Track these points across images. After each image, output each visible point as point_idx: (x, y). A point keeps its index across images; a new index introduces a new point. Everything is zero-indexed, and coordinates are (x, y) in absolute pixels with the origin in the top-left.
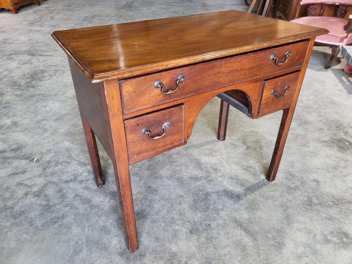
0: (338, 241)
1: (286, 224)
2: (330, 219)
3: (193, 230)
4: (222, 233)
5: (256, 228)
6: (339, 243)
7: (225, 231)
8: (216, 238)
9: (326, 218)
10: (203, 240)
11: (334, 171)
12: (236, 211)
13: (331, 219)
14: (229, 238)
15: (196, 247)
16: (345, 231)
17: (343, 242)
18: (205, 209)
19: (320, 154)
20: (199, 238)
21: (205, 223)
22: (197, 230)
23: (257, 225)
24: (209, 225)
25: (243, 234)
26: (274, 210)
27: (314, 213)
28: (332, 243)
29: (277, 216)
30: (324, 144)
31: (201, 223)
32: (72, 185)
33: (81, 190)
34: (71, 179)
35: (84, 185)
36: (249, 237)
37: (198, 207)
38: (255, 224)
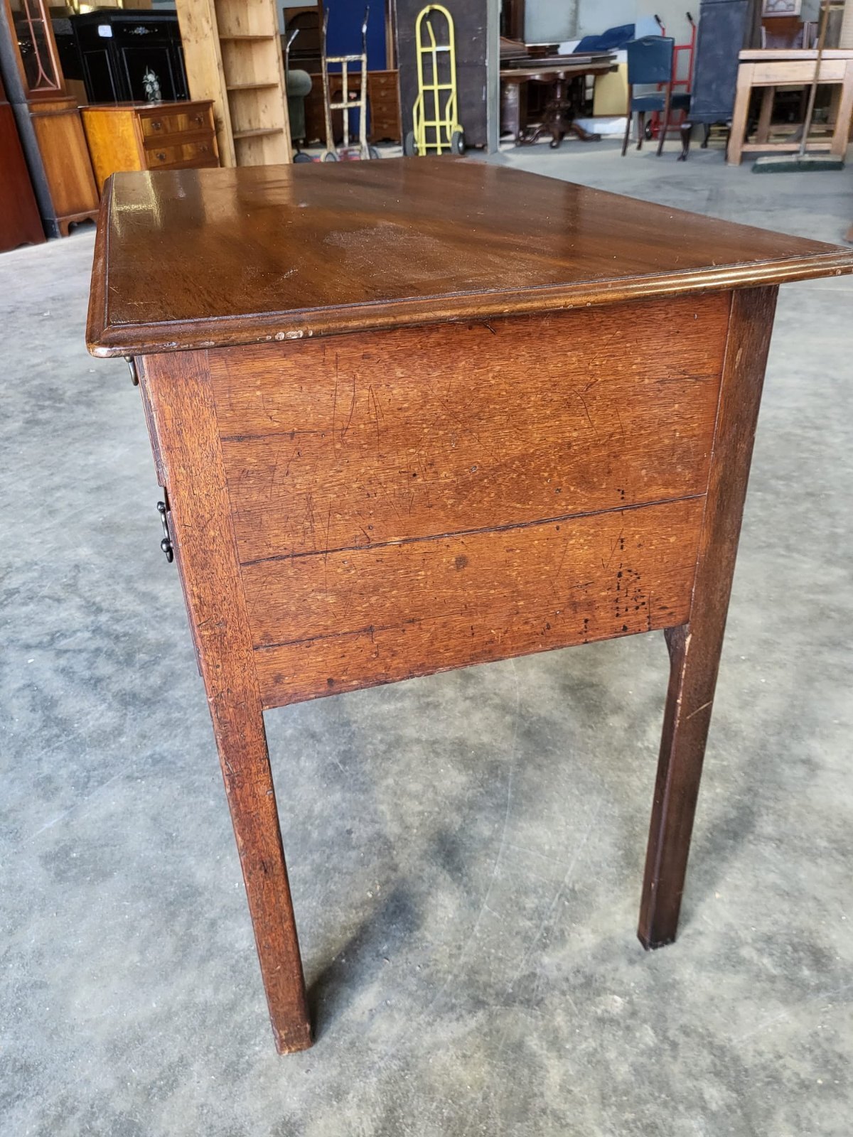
0: (775, 971)
1: (609, 881)
2: (785, 895)
5: (497, 872)
6: (775, 977)
7: (386, 860)
8: (346, 873)
9: (775, 888)
12: (459, 809)
13: (792, 894)
14: (387, 881)
16: (821, 944)
17: (790, 980)
18: (363, 783)
21: (338, 823)
23: (503, 863)
24: (347, 831)
26: (593, 830)
28: (747, 971)
29: (594, 848)
32: (32, 658)
33: (49, 674)
34: (41, 643)
35: (62, 662)
36: (457, 894)
37: (347, 774)
38: (499, 858)
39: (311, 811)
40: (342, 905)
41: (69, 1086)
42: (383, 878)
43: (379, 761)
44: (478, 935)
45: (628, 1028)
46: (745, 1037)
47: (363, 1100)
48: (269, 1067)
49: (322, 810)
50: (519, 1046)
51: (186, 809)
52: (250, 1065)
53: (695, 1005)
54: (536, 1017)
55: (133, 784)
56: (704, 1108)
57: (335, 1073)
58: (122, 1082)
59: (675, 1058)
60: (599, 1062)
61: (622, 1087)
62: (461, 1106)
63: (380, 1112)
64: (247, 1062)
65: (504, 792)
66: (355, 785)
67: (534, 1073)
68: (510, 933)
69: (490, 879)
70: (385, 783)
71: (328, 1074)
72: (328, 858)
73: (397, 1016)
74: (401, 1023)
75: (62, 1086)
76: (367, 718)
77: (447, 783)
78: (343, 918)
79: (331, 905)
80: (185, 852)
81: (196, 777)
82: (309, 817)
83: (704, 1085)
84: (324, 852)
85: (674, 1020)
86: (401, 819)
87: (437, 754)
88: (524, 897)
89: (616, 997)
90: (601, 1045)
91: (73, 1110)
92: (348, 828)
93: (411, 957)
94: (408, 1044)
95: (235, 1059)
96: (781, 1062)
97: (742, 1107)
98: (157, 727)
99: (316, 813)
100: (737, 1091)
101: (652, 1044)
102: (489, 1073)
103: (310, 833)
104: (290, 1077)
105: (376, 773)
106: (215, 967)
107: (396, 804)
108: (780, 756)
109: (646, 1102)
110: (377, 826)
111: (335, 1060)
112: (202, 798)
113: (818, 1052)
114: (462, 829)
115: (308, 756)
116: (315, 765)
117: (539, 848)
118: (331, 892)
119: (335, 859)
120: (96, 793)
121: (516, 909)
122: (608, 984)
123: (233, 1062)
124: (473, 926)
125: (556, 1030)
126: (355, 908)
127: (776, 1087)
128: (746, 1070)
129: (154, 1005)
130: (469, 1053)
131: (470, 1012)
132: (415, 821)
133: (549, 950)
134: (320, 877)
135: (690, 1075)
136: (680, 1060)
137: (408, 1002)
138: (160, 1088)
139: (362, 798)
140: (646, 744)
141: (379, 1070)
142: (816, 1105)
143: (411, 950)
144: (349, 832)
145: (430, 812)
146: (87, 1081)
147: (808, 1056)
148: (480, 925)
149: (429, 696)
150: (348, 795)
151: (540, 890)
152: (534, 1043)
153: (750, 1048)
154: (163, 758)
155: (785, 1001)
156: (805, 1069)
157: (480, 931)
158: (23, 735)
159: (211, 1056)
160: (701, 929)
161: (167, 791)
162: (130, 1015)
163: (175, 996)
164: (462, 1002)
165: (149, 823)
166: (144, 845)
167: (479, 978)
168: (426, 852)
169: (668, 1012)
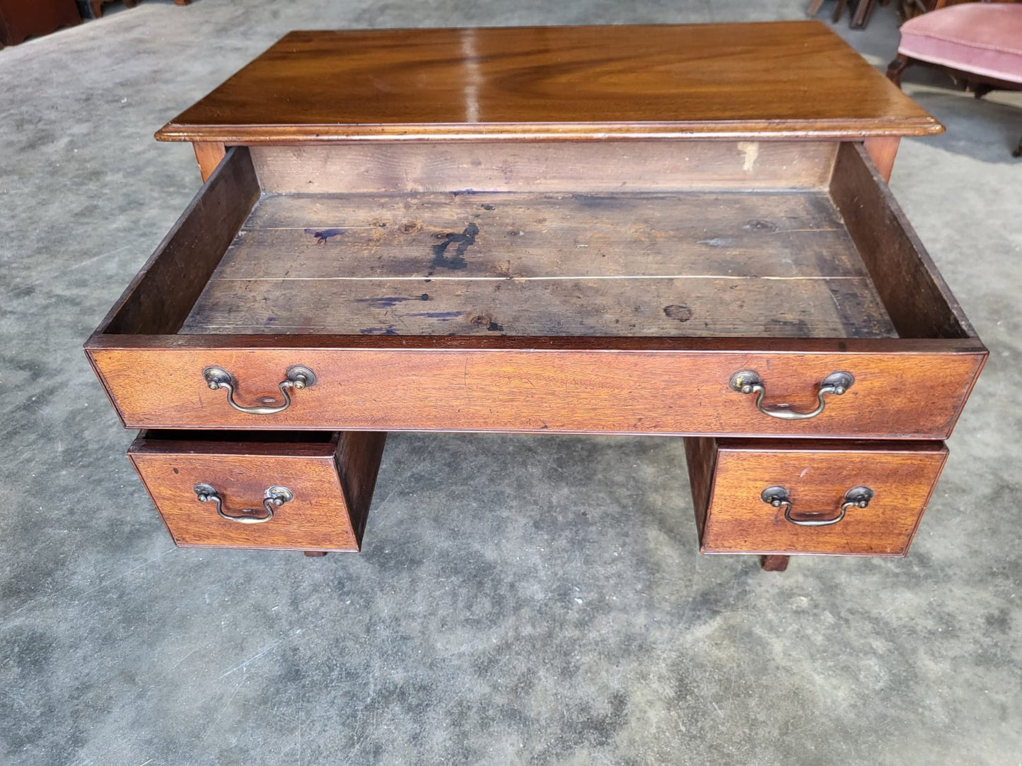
0: (897, 570)
3: (543, 521)
4: (611, 532)
6: (897, 574)
7: (618, 530)
10: (562, 543)
12: (656, 491)
14: (624, 545)
15: (542, 556)
17: (907, 574)
18: (580, 480)
20: (553, 539)
22: (553, 523)
25: (661, 539)
28: (880, 572)
31: (565, 509)
36: (676, 547)
37: (566, 474)
39: (550, 502)
40: (599, 563)
41: (459, 694)
42: (621, 542)
43: (586, 463)
44: (700, 571)
45: (815, 615)
46: (888, 611)
47: (661, 678)
48: (590, 667)
49: (559, 501)
50: (749, 634)
51: (456, 511)
52: (578, 668)
53: (852, 596)
54: (755, 616)
55: (407, 497)
56: (875, 653)
57: (636, 665)
58: (495, 687)
59: (849, 627)
60: (803, 636)
61: (822, 648)
62: (725, 673)
63: (674, 682)
64: (575, 666)
66: (574, 481)
67: (764, 648)
68: (721, 568)
70: (596, 478)
71: (632, 666)
72: (576, 533)
73: (664, 626)
74: (668, 631)
75: (454, 695)
78: (603, 572)
79: (591, 564)
80: (470, 540)
81: (454, 487)
82: (551, 507)
83: (871, 640)
84: (572, 529)
85: (842, 606)
87: (627, 455)
89: (802, 598)
90: (801, 627)
91: (469, 708)
92: (582, 511)
93: (659, 590)
94: (677, 642)
95: (565, 665)
96: (914, 621)
97: (897, 650)
98: (406, 455)
99: (555, 504)
100: (891, 641)
101: (833, 622)
102: (735, 651)
103: (556, 518)
104: (607, 671)
105: (588, 472)
106: (526, 612)
107: (611, 492)
109: (839, 655)
110: (603, 508)
111: (632, 657)
112: (465, 502)
113: (934, 613)
114: (664, 504)
115: (532, 464)
116: (540, 470)
118: (588, 555)
119: (582, 534)
120: (382, 507)
122: (795, 591)
123: (564, 668)
124: (694, 566)
125: (770, 622)
126: (609, 564)
127: (914, 636)
128: (894, 629)
129: (495, 641)
130: (719, 642)
131: (711, 618)
132: (628, 502)
133: (750, 575)
134: (576, 546)
135: (861, 636)
136: (853, 629)
138: (523, 688)
139: (584, 490)
141: (664, 659)
142: (942, 643)
143: (658, 586)
144: (584, 514)
146: (470, 690)
147: (929, 616)
148: (699, 565)
150: (573, 489)
152: (758, 630)
153: (894, 616)
154: (422, 477)
155: (907, 585)
156: (930, 624)
157: (700, 569)
159: (548, 666)
161: (436, 500)
162: (480, 648)
163: (507, 633)
164: (703, 612)
165: (433, 524)
166: (437, 540)
167: (708, 597)
168: (643, 521)
169: (837, 602)
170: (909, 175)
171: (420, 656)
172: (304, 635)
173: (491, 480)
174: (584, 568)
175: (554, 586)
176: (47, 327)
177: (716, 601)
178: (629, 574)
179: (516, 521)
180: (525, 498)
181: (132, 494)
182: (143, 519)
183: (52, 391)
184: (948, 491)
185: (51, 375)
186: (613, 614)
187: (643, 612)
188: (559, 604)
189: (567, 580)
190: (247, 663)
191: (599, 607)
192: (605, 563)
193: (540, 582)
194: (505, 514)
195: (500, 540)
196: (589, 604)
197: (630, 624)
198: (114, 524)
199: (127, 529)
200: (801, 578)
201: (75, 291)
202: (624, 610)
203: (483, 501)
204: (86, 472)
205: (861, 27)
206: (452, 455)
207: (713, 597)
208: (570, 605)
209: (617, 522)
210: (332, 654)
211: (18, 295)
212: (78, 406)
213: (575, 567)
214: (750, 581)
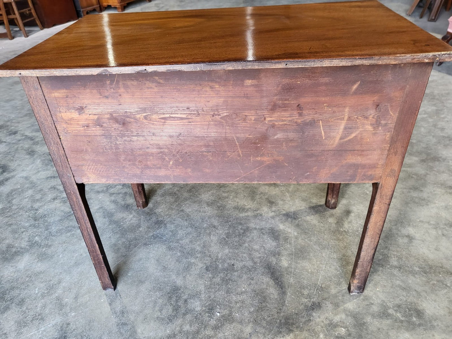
0: (403, 319)
1: (335, 284)
2: (404, 289)
3: (211, 266)
4: (245, 277)
5: (292, 280)
6: (402, 321)
7: (249, 276)
8: (234, 281)
9: (400, 286)
10: (218, 280)
11: (447, 228)
12: (274, 256)
13: (406, 289)
14: (250, 284)
15: (205, 286)
16: (420, 308)
17: (409, 322)
18: (236, 246)
19: (435, 203)
20: (214, 277)
21: (228, 261)
22: (216, 268)
23: (294, 277)
24: (232, 264)
25: (270, 283)
26: (327, 264)
27: (384, 277)
28: (392, 318)
29: (328, 271)
30: (449, 191)
31: (224, 261)
32: (101, 196)
33: (108, 203)
34: (103, 190)
35: (113, 198)
36: (277, 289)
37: (230, 242)
38: (292, 274)
39: (217, 257)
40: (234, 293)
42: (248, 283)
43: (241, 237)
44: (287, 305)
49: (222, 256)
51: (169, 257)
53: (372, 331)
54: (313, 336)
55: (147, 247)
65: (291, 249)
66: (233, 246)
68: (299, 304)
69: (289, 283)
70: (244, 245)
72: (226, 275)
73: (260, 336)
74: (262, 338)
76: (234, 219)
77: (269, 245)
78: (235, 299)
79: (230, 294)
80: (171, 273)
81: (171, 244)
82: (217, 259)
84: (224, 272)
85: (365, 337)
86: (252, 259)
87: (264, 234)
88: (303, 290)
89: (342, 328)
92: (233, 263)
93: (262, 313)
98: (153, 224)
99: (219, 258)
103: (218, 266)
105: (241, 242)
106: (189, 317)
107: (250, 254)
108: (397, 234)
110: (244, 263)
112: (175, 252)
114: (276, 263)
115: (214, 235)
116: (217, 238)
117: (307, 271)
118: (229, 288)
119: (229, 275)
120: (134, 250)
121: (301, 294)
122: (339, 324)
124: (285, 301)
126: (239, 295)
129: (168, 332)
131: (287, 334)
132: (258, 260)
133: (315, 310)
134: (224, 282)
137: (263, 331)
139: (237, 251)
140: (344, 229)
143: (262, 311)
144: (233, 265)
145: (263, 257)
148: (288, 301)
149: (257, 211)
150: (231, 250)
151: (309, 287)
154: (157, 236)
155: (407, 330)
157: (288, 303)
158: (102, 227)
160: (373, 302)
161: (161, 249)
162: (160, 335)
163: (176, 328)
164: (284, 330)
165: (156, 262)
166: (155, 271)
167: (289, 321)
168: (263, 272)
169: (363, 334)
170: (448, 94)
171: (128, 336)
172: (75, 316)
173: (191, 242)
174: (226, 295)
175: (207, 304)
176: (17, 150)
177: (293, 324)
178: (249, 301)
179: (198, 265)
180: (205, 253)
181: (23, 233)
182: (23, 246)
183: (7, 180)
184: (442, 273)
185: (10, 172)
186: (234, 324)
187: (251, 325)
188: (207, 314)
189: (214, 301)
190: (43, 329)
191: (228, 319)
192: (237, 294)
193: (201, 300)
194: (193, 261)
195: (186, 275)
196: (223, 316)
197: (242, 331)
198: (9, 247)
199: (14, 250)
200: (343, 316)
201: (34, 134)
202: (241, 322)
203: (184, 253)
204: (7, 219)
205: (434, 20)
206: (175, 226)
207: (291, 321)
208: (213, 316)
209: (249, 271)
210: (85, 330)
211: (10, 135)
212: (16, 187)
213: (221, 294)
214: (314, 314)
